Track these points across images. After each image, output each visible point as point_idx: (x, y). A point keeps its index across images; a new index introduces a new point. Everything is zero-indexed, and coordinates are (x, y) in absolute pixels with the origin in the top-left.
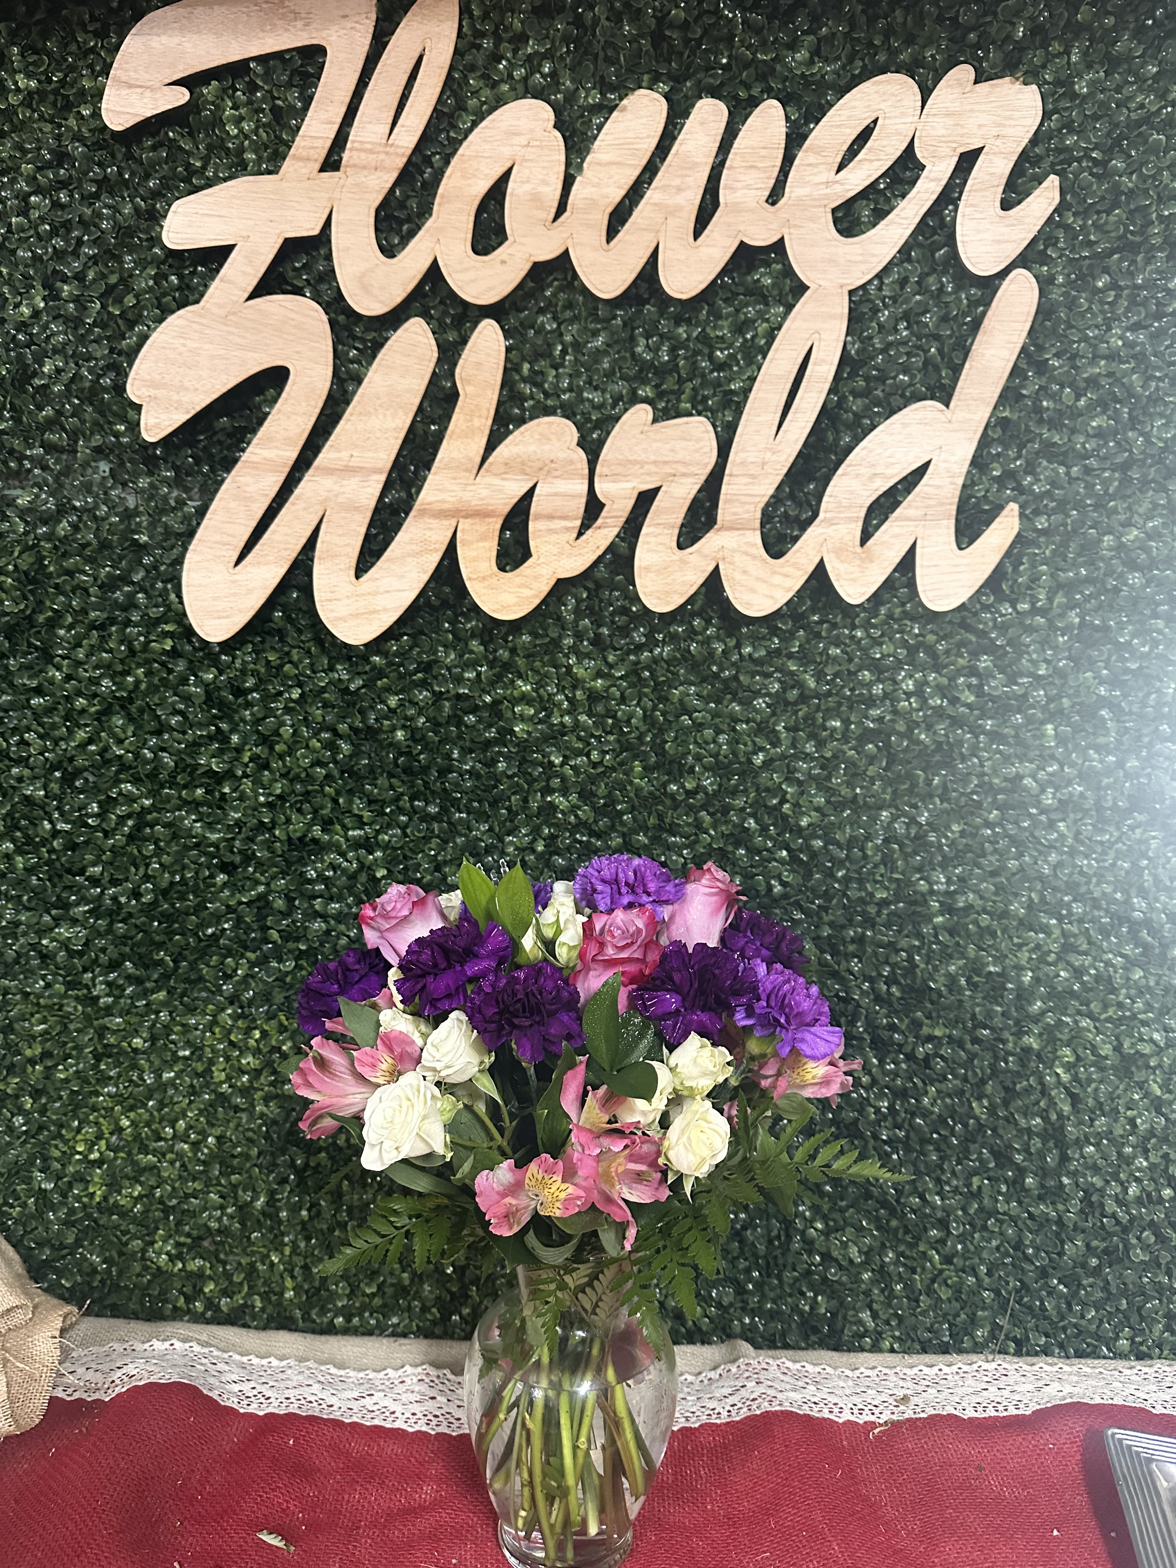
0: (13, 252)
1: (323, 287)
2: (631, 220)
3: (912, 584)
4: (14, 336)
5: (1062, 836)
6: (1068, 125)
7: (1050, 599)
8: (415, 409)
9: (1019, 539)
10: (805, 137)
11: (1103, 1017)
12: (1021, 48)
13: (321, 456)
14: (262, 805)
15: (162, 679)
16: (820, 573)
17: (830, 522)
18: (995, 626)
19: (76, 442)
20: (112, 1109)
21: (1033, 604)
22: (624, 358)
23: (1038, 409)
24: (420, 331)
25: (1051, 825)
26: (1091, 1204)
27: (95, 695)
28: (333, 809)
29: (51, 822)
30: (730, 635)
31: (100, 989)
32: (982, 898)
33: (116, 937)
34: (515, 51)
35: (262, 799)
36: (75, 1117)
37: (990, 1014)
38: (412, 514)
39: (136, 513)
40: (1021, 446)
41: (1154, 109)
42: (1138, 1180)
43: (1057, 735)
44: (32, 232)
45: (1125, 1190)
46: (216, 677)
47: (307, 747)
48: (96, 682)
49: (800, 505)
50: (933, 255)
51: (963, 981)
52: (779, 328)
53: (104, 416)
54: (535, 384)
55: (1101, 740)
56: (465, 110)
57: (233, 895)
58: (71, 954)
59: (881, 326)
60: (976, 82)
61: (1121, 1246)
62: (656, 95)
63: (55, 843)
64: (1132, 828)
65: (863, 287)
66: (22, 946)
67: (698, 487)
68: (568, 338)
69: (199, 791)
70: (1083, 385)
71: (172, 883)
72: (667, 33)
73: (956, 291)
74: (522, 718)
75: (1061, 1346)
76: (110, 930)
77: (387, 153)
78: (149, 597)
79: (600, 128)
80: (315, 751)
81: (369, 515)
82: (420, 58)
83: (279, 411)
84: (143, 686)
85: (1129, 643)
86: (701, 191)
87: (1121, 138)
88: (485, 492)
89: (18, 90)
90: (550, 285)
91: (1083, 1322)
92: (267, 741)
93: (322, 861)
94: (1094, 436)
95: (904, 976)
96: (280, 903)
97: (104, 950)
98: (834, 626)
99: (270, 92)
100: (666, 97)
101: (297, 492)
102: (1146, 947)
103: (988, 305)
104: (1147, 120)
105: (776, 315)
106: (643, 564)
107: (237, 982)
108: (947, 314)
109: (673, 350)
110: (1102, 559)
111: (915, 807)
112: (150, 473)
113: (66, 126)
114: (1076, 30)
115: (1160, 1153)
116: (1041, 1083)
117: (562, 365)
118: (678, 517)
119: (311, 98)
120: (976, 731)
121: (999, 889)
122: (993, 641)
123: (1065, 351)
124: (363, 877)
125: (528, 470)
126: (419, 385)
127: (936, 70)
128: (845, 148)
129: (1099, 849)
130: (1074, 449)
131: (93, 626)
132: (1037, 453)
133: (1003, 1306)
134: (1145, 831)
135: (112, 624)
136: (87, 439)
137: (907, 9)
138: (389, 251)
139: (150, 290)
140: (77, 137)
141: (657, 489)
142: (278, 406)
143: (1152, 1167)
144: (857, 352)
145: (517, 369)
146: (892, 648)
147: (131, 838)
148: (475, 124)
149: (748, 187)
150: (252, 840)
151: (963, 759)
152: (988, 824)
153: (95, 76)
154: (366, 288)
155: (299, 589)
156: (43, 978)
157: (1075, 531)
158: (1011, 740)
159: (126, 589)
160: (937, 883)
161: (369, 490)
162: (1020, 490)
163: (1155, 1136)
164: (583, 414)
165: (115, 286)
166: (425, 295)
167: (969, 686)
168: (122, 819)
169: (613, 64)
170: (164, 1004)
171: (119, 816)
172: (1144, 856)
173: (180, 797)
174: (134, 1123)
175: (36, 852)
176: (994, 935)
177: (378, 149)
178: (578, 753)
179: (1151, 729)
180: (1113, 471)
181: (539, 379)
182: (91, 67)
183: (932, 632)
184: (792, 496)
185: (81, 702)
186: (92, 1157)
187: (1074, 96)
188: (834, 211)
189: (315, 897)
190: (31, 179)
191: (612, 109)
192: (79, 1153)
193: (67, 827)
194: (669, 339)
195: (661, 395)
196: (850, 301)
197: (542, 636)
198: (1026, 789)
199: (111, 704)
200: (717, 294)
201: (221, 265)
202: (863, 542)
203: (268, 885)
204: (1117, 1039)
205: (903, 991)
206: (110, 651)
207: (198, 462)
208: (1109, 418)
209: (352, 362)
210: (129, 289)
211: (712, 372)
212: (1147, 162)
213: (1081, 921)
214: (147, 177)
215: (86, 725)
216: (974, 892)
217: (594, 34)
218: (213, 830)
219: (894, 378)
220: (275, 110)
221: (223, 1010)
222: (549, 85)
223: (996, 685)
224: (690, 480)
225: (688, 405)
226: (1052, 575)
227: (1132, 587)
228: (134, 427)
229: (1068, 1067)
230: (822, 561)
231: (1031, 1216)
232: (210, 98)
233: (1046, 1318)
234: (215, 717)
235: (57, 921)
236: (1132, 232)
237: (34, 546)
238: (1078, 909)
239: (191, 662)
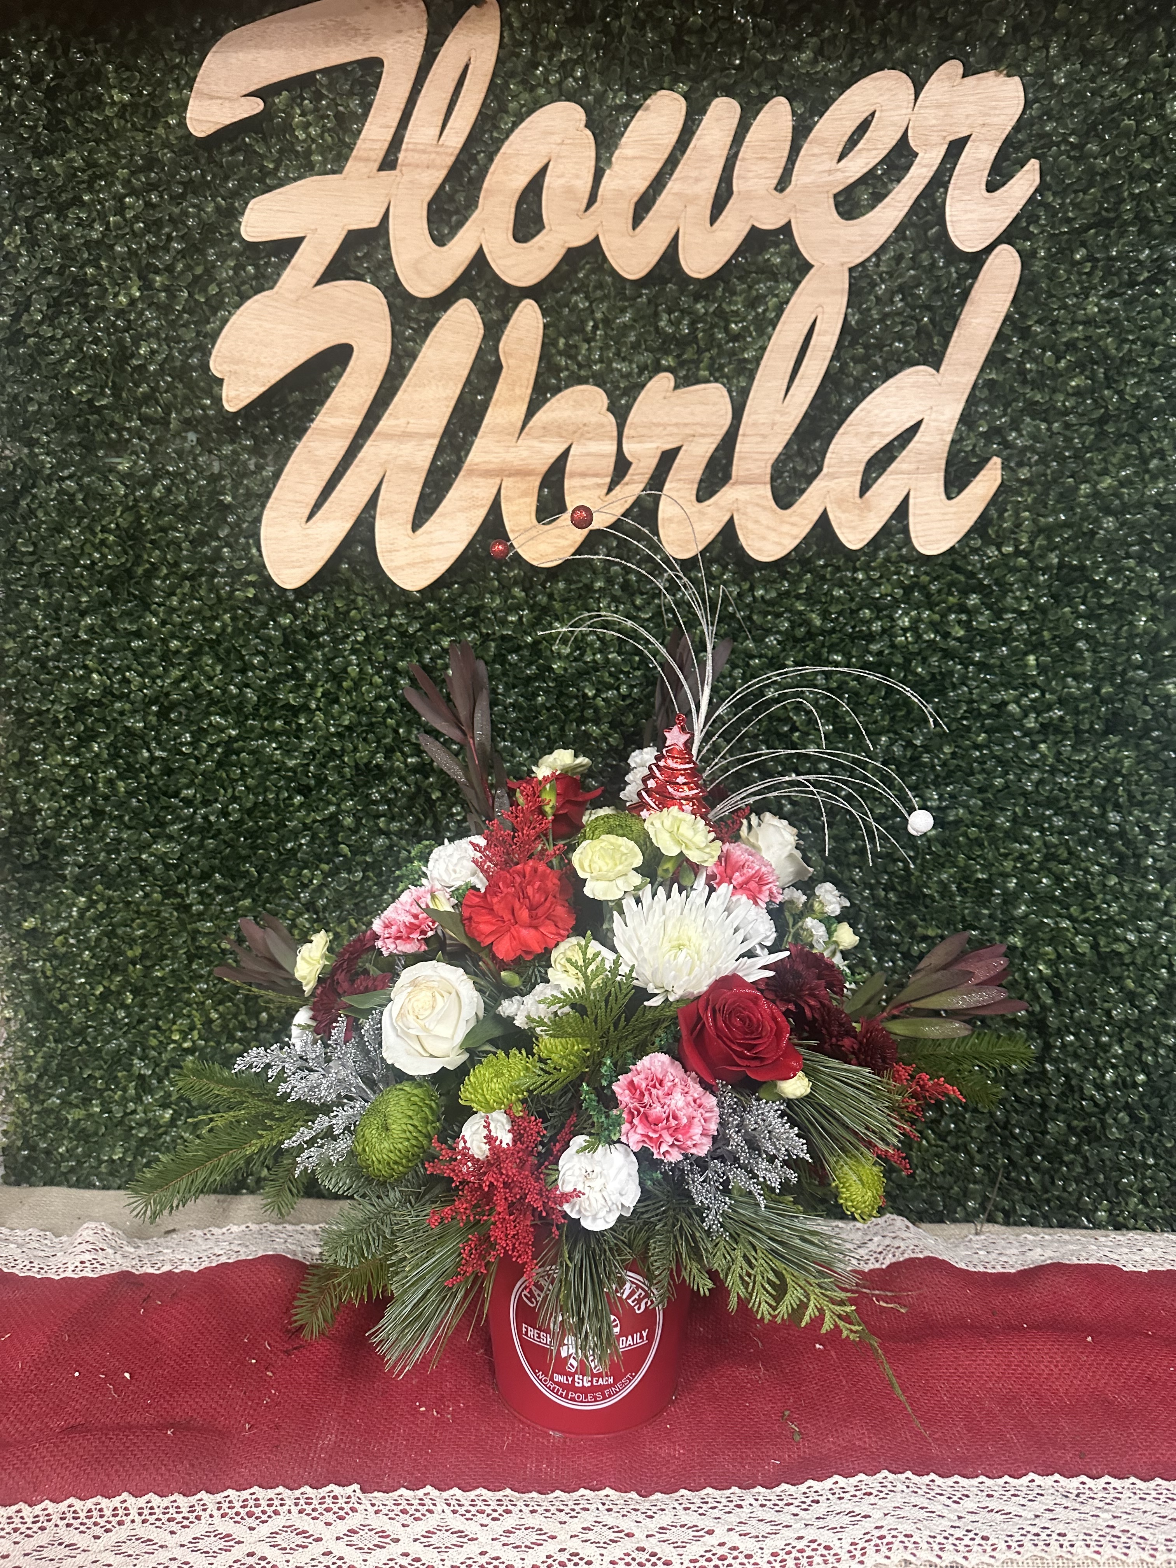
0: (111, 247)
1: (382, 274)
2: (654, 208)
3: (906, 530)
4: (114, 322)
5: (1044, 756)
6: (1048, 113)
7: (1032, 542)
8: (463, 380)
9: (1002, 489)
10: (810, 129)
11: (1082, 917)
12: (1003, 43)
13: (381, 423)
14: (333, 735)
15: (245, 624)
16: (823, 521)
17: (833, 476)
18: (982, 568)
19: (169, 414)
20: (203, 1003)
21: (1016, 547)
22: (649, 332)
23: (1022, 372)
24: (467, 310)
25: (1034, 747)
26: (1071, 1089)
27: (187, 638)
28: (394, 740)
29: (149, 750)
30: (745, 579)
31: (193, 897)
32: (971, 813)
33: (207, 852)
34: (550, 59)
35: (332, 729)
36: (170, 1011)
37: (978, 916)
38: (462, 473)
39: (220, 476)
40: (1007, 405)
41: (1125, 96)
42: (1114, 1067)
43: (1038, 665)
44: (127, 230)
45: (1103, 1076)
46: (292, 622)
47: (371, 684)
48: (188, 626)
49: (807, 461)
50: (926, 233)
51: (954, 888)
52: (787, 302)
53: (193, 392)
54: (570, 357)
55: (1079, 669)
56: (507, 112)
57: (308, 814)
58: (168, 867)
59: (878, 299)
60: (964, 76)
61: (1098, 1125)
62: (676, 95)
63: (153, 769)
64: (1107, 749)
65: (862, 264)
66: (124, 860)
67: (714, 446)
68: (599, 315)
69: (278, 723)
70: (1063, 348)
71: (256, 804)
72: (686, 38)
73: (947, 264)
74: (560, 656)
75: (1045, 1217)
76: (201, 845)
77: (437, 153)
78: (233, 551)
79: (626, 126)
80: (378, 687)
81: (424, 475)
82: (467, 67)
83: (344, 385)
84: (229, 629)
85: (1104, 581)
86: (717, 181)
87: (1095, 124)
88: (525, 454)
89: (114, 103)
90: (583, 268)
91: (1065, 1195)
92: (337, 677)
93: (386, 785)
94: (1073, 395)
95: (901, 884)
96: (349, 821)
97: (196, 863)
98: (838, 569)
99: (333, 100)
100: (686, 96)
101: (361, 455)
102: (1122, 858)
103: (975, 278)
104: (1119, 106)
105: (784, 291)
106: (667, 516)
107: (314, 891)
108: (939, 287)
109: (692, 325)
110: (1079, 505)
111: (911, 730)
112: (232, 442)
113: (157, 135)
114: (1056, 26)
115: (1134, 1041)
116: (1026, 977)
117: (593, 339)
118: (697, 473)
119: (370, 105)
120: (966, 662)
121: (986, 805)
122: (980, 581)
123: (1047, 318)
124: (421, 800)
125: (564, 434)
126: (468, 359)
127: (927, 66)
128: (846, 139)
129: (1077, 767)
130: (1055, 408)
131: (185, 577)
132: (1022, 411)
133: (993, 1182)
134: (1119, 751)
135: (201, 575)
136: (179, 412)
137: (901, 11)
138: (440, 240)
139: (230, 279)
140: (166, 144)
141: (678, 449)
142: (343, 379)
143: (1127, 1054)
144: (857, 323)
145: (554, 344)
146: (889, 588)
147: (220, 764)
148: (515, 125)
149: (759, 176)
150: (323, 765)
151: (954, 687)
152: (977, 747)
153: (179, 89)
154: (418, 272)
155: (362, 542)
156: (142, 888)
157: (1055, 481)
158: (997, 670)
159: (214, 544)
160: (931, 799)
161: (424, 453)
162: (1006, 444)
163: (1129, 1026)
164: (612, 382)
165: (200, 277)
166: (472, 279)
167: (959, 622)
168: (212, 747)
169: (637, 68)
170: (249, 910)
171: (209, 745)
172: (1118, 773)
173: (262, 728)
174: (222, 1016)
175: (136, 778)
176: (981, 846)
177: (430, 149)
178: (610, 687)
179: (1124, 658)
180: (1091, 425)
181: (573, 352)
182: (177, 81)
183: (926, 573)
184: (800, 453)
185: (174, 644)
186: (185, 1045)
187: (1053, 86)
188: (835, 196)
189: (378, 816)
190: (126, 183)
191: (637, 109)
192: (174, 1042)
193: (164, 754)
194: (689, 313)
195: (682, 364)
196: (850, 276)
197: (576, 582)
198: (1011, 715)
199: (201, 646)
200: (731, 272)
201: (292, 256)
202: (862, 493)
203: (338, 805)
204: (1095, 938)
205: (900, 897)
206: (200, 599)
207: (273, 431)
208: (1087, 378)
209: (408, 340)
210: (212, 279)
211: (727, 342)
212: (1119, 146)
213: (1061, 833)
214: (227, 178)
215: (180, 664)
216: (963, 807)
217: (620, 41)
218: (292, 758)
219: (891, 345)
220: (338, 116)
221: (301, 914)
222: (580, 87)
223: (983, 619)
224: (709, 440)
225: (707, 373)
226: (1034, 521)
227: (1106, 530)
228: (217, 401)
229: (1050, 963)
230: (825, 510)
231: (1018, 1099)
232: (281, 107)
233: (1031, 1190)
234: (291, 656)
235: (155, 838)
236: (1106, 210)
237: (134, 506)
238: (1058, 822)
239: (270, 608)
